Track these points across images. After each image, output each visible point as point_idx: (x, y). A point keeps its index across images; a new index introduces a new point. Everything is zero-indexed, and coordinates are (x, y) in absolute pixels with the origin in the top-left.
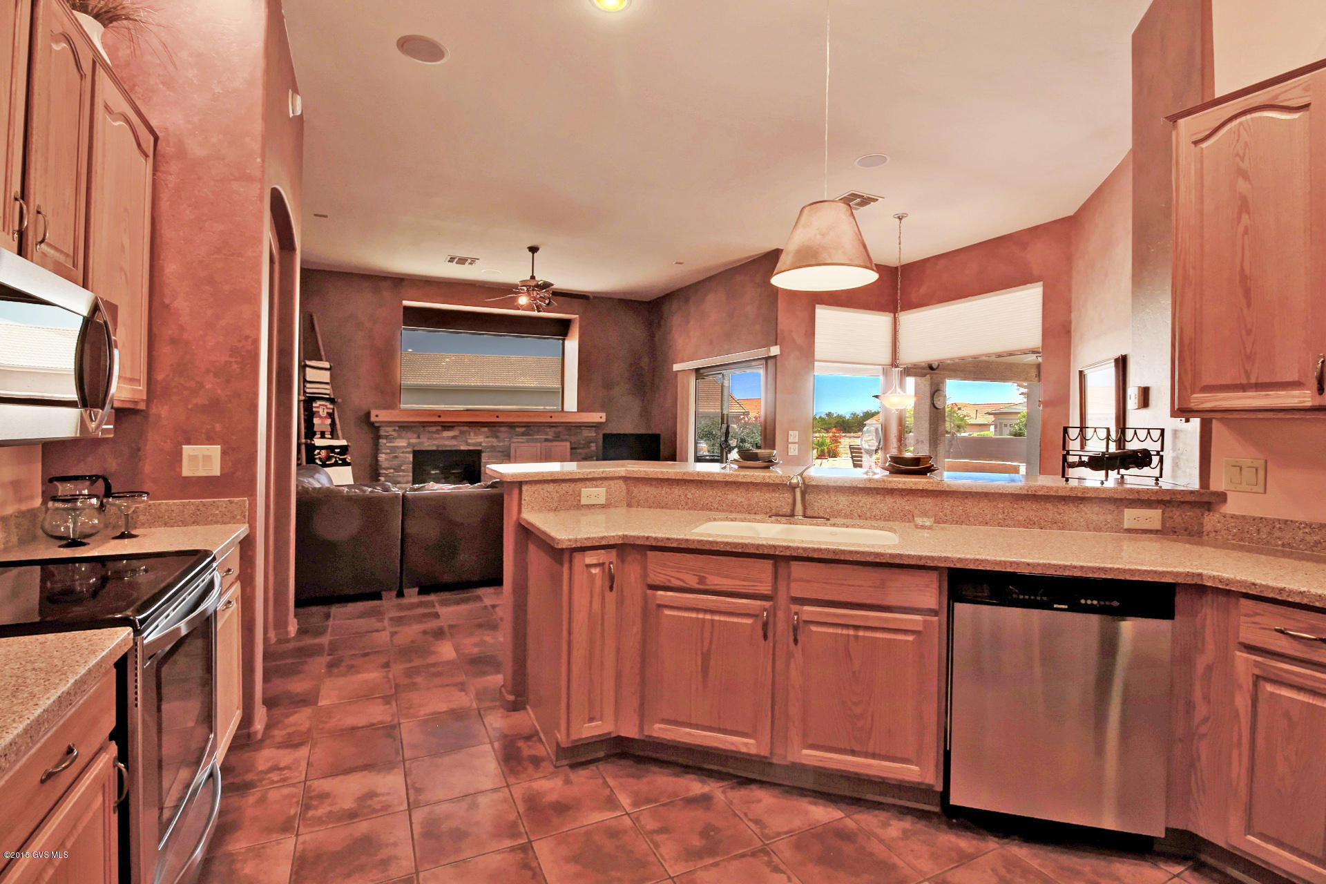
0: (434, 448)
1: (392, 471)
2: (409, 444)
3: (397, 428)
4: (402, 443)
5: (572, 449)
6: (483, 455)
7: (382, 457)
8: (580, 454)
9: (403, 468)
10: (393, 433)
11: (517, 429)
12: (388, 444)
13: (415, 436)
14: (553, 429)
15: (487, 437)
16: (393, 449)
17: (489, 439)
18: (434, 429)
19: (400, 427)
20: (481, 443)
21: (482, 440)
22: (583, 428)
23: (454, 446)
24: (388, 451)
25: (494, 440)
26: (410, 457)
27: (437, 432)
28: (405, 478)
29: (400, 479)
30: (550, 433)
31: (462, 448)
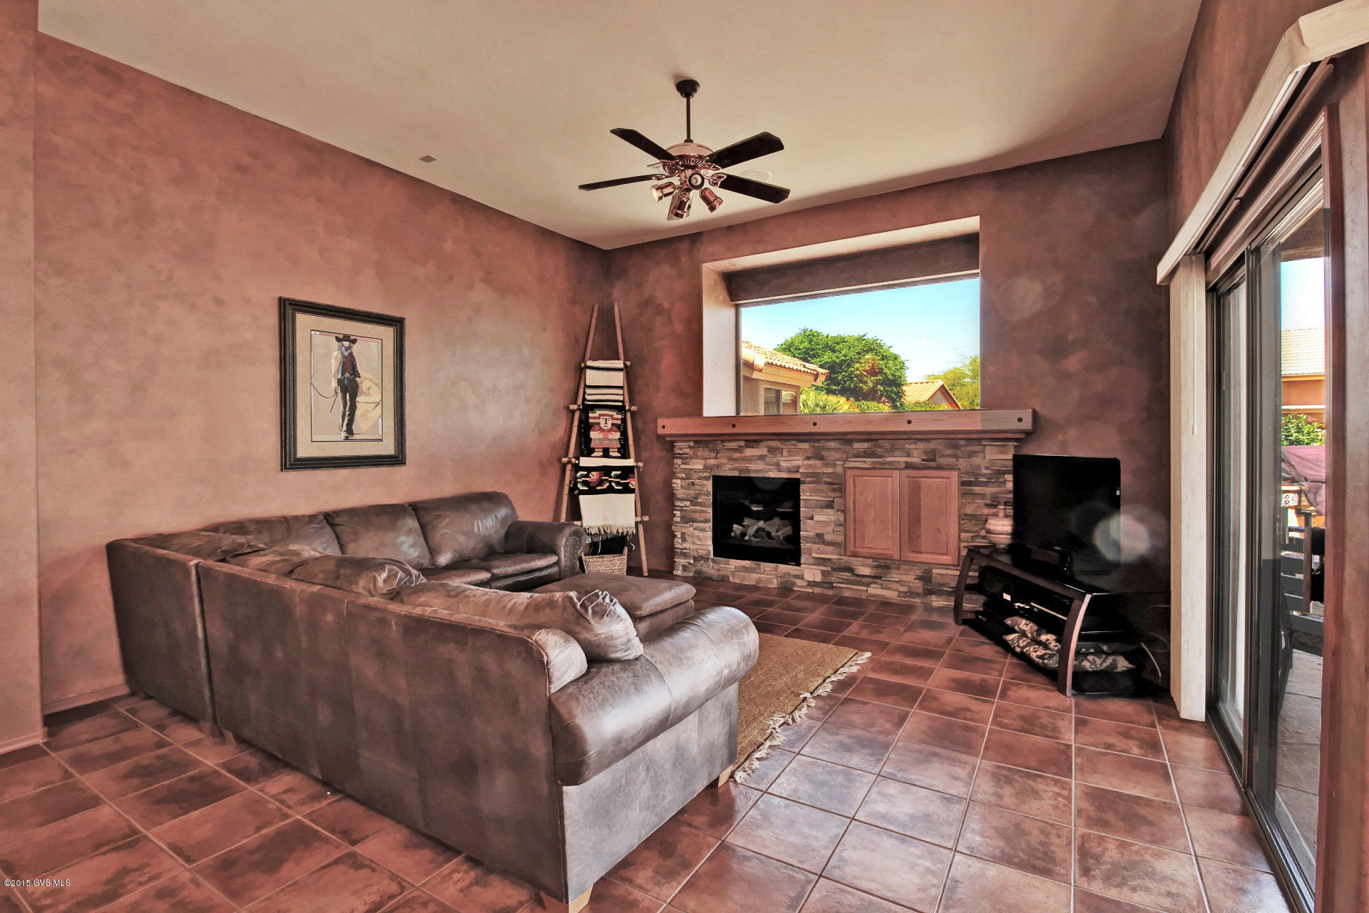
0: (736, 474)
1: (688, 503)
2: (706, 467)
3: (692, 444)
4: (698, 465)
5: (963, 484)
6: (802, 487)
7: (677, 483)
8: (982, 496)
9: (700, 500)
10: (688, 451)
11: (856, 445)
12: (682, 466)
13: (713, 455)
14: (921, 445)
15: (808, 458)
16: (689, 473)
17: (811, 462)
18: (733, 445)
19: (696, 442)
20: (799, 467)
21: (800, 463)
22: (984, 442)
23: (761, 471)
24: (684, 475)
25: (818, 463)
26: (709, 486)
27: (739, 449)
28: (703, 515)
29: (697, 516)
30: (915, 453)
31: (772, 475)
